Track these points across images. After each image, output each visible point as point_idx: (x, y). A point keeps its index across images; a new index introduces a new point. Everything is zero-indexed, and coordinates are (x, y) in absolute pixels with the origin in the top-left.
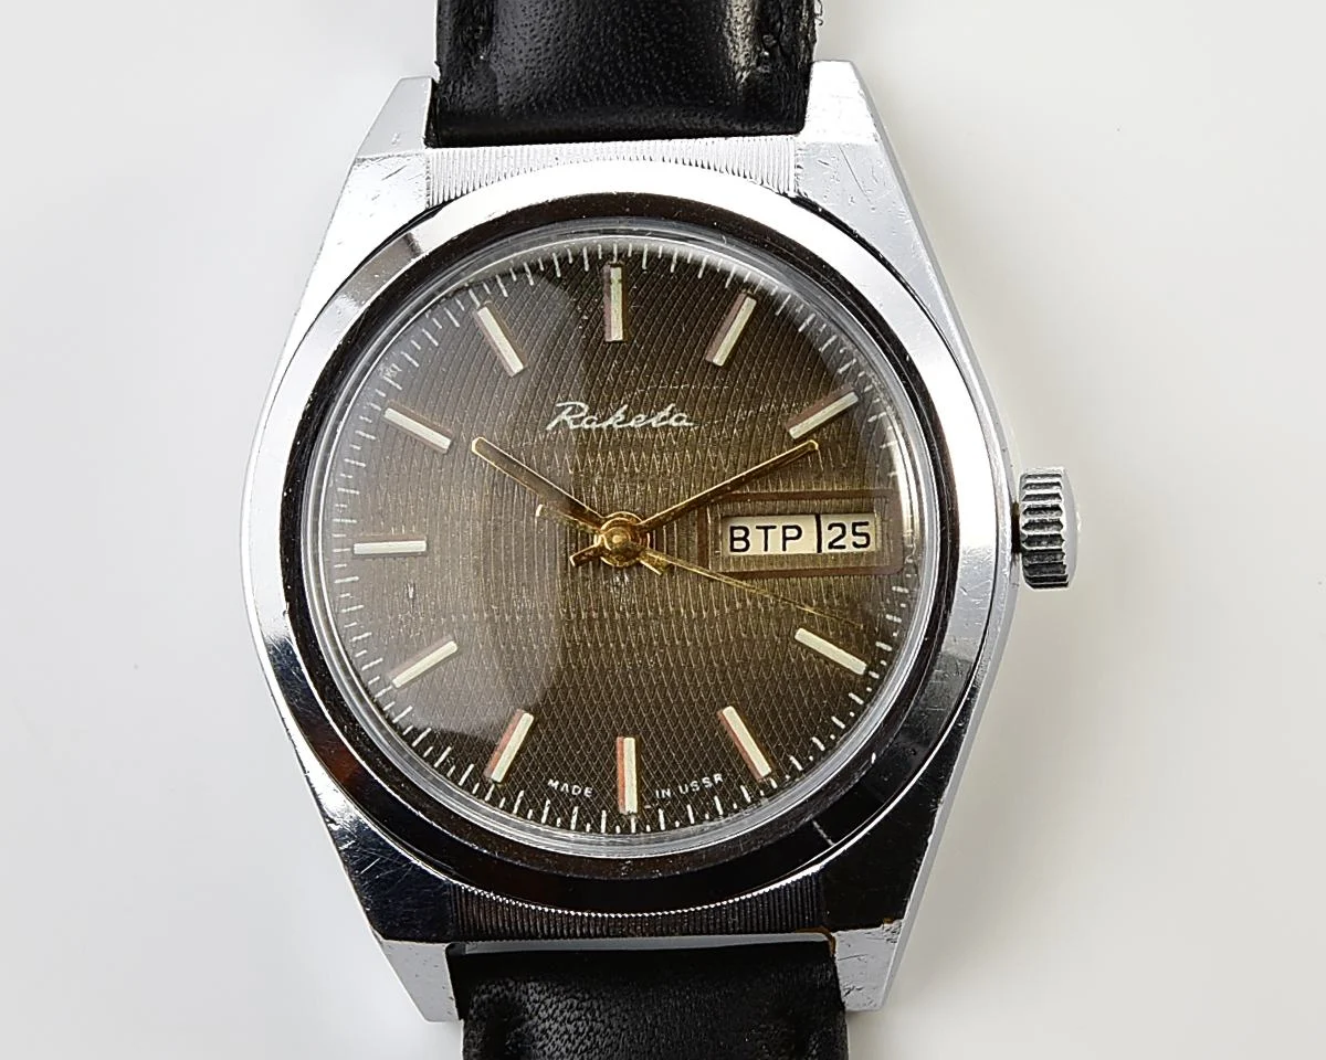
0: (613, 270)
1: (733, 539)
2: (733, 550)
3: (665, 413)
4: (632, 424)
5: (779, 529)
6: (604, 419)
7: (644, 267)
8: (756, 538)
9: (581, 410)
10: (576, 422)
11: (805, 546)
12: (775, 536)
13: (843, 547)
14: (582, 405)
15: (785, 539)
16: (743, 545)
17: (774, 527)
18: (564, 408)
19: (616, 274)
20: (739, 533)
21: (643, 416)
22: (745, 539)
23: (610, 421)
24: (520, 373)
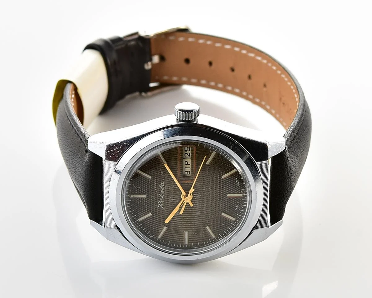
0: (131, 196)
1: (187, 174)
2: (189, 174)
3: (161, 187)
4: (163, 193)
5: (185, 165)
6: (162, 198)
7: (130, 190)
8: (187, 170)
9: (160, 202)
10: (162, 203)
11: (189, 161)
12: (187, 166)
13: (190, 154)
14: (159, 202)
15: (188, 164)
16: (188, 172)
17: (185, 166)
18: (159, 205)
19: (132, 196)
20: (186, 173)
21: (161, 191)
22: (187, 172)
23: (162, 197)
24: (152, 213)
